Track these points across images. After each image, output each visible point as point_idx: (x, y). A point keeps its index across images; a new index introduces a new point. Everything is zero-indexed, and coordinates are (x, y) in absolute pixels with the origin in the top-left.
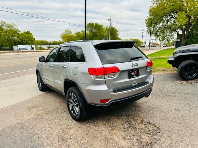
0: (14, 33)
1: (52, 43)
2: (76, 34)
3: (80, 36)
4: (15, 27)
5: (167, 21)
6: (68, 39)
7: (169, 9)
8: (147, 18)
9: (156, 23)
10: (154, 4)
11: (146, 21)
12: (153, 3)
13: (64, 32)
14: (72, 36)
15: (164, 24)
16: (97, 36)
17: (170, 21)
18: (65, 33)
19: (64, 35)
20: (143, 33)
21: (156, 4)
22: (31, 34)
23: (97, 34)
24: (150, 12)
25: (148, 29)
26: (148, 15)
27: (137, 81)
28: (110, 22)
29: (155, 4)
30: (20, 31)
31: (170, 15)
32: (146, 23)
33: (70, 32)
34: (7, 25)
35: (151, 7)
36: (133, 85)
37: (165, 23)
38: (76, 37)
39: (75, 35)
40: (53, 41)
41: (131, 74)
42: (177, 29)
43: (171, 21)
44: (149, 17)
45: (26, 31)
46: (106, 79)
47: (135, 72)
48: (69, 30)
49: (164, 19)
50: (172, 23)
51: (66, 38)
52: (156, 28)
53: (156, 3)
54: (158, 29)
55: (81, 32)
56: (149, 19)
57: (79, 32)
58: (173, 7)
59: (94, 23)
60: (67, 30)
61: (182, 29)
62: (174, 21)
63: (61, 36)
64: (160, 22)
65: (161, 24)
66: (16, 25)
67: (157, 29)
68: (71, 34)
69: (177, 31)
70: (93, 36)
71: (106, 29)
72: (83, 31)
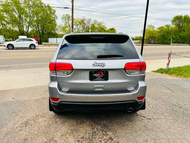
0: (101, 30)
4: (103, 25)
6: (149, 34)
14: (154, 31)
16: (184, 31)
18: (147, 28)
22: (115, 30)
27: (103, 86)
30: (106, 28)
33: (153, 27)
34: (98, 23)
36: (96, 89)
39: (158, 30)
41: (94, 75)
45: (111, 28)
46: (57, 76)
47: (101, 73)
48: (153, 25)
55: (165, 27)
57: (163, 27)
60: (150, 25)
66: (104, 23)
68: (153, 29)
70: (179, 30)
72: (167, 26)
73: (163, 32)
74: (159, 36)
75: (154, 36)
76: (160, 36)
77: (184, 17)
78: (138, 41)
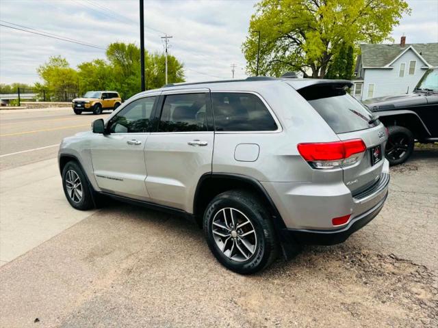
1: (12, 88)
2: (80, 67)
3: (92, 72)
5: (285, 49)
6: (61, 78)
7: (288, 25)
8: (245, 40)
9: (263, 53)
10: (258, 10)
11: (244, 46)
12: (257, 8)
13: (48, 62)
14: (71, 71)
15: (278, 55)
17: (290, 49)
18: (50, 65)
19: (48, 71)
20: (233, 71)
21: (263, 11)
23: (134, 70)
24: (252, 27)
25: (248, 65)
26: (248, 35)
28: (165, 43)
29: (261, 12)
31: (289, 37)
32: (245, 50)
33: (65, 63)
35: (253, 17)
37: (280, 54)
38: (80, 74)
39: (79, 70)
40: (15, 84)
42: (303, 66)
43: (292, 49)
44: (250, 37)
48: (63, 59)
49: (278, 43)
50: (294, 54)
51: (54, 76)
52: (264, 62)
53: (262, 9)
54: (268, 65)
55: (93, 63)
56: (251, 42)
57: (90, 64)
58: (296, 21)
59: (127, 44)
60: (57, 57)
61: (313, 66)
62: (297, 49)
63: (40, 71)
64: (270, 50)
65: (273, 54)
67: (266, 65)
68: (67, 68)
69: (303, 69)
70: (125, 72)
71: (156, 58)
72: (98, 62)
73: (94, 75)
74: (86, 85)
75: (74, 82)
76: (88, 83)
77: (129, 46)
78: (34, 95)
